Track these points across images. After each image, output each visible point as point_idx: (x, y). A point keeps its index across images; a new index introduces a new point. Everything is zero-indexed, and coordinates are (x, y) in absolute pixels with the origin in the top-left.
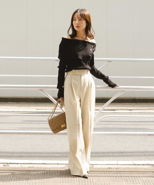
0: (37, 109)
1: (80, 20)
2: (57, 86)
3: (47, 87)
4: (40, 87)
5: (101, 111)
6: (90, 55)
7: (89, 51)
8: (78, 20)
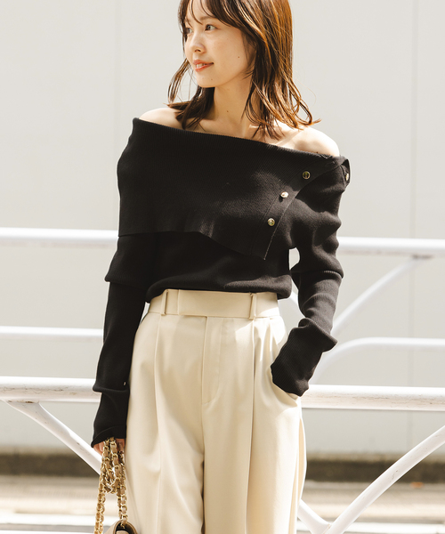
0: (19, 512)
1: (208, 28)
2: (92, 382)
3: (60, 390)
4: (25, 389)
5: (346, 522)
6: (271, 221)
7: (271, 196)
8: (201, 31)
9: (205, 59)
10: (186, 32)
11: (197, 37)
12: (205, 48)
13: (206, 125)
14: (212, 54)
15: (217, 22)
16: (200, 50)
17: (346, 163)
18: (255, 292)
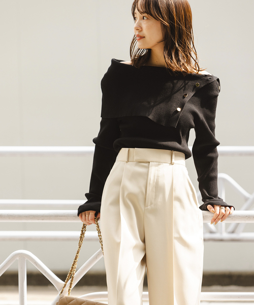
1: (143, 18)
7: (178, 97)
8: (141, 19)
10: (135, 18)
11: (138, 23)
12: (141, 28)
14: (145, 32)
16: (139, 29)
17: (218, 80)
18: (174, 151)
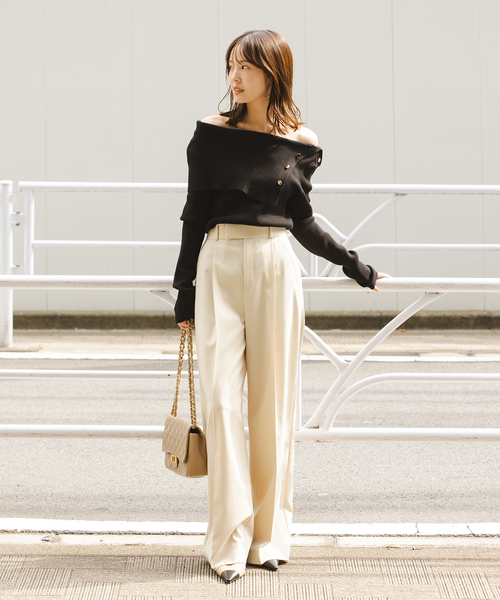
1: (243, 67)
4: (160, 283)
6: (280, 182)
7: (280, 168)
9: (240, 86)
11: (236, 72)
12: (241, 79)
13: (241, 125)
15: (249, 64)
16: (238, 80)
